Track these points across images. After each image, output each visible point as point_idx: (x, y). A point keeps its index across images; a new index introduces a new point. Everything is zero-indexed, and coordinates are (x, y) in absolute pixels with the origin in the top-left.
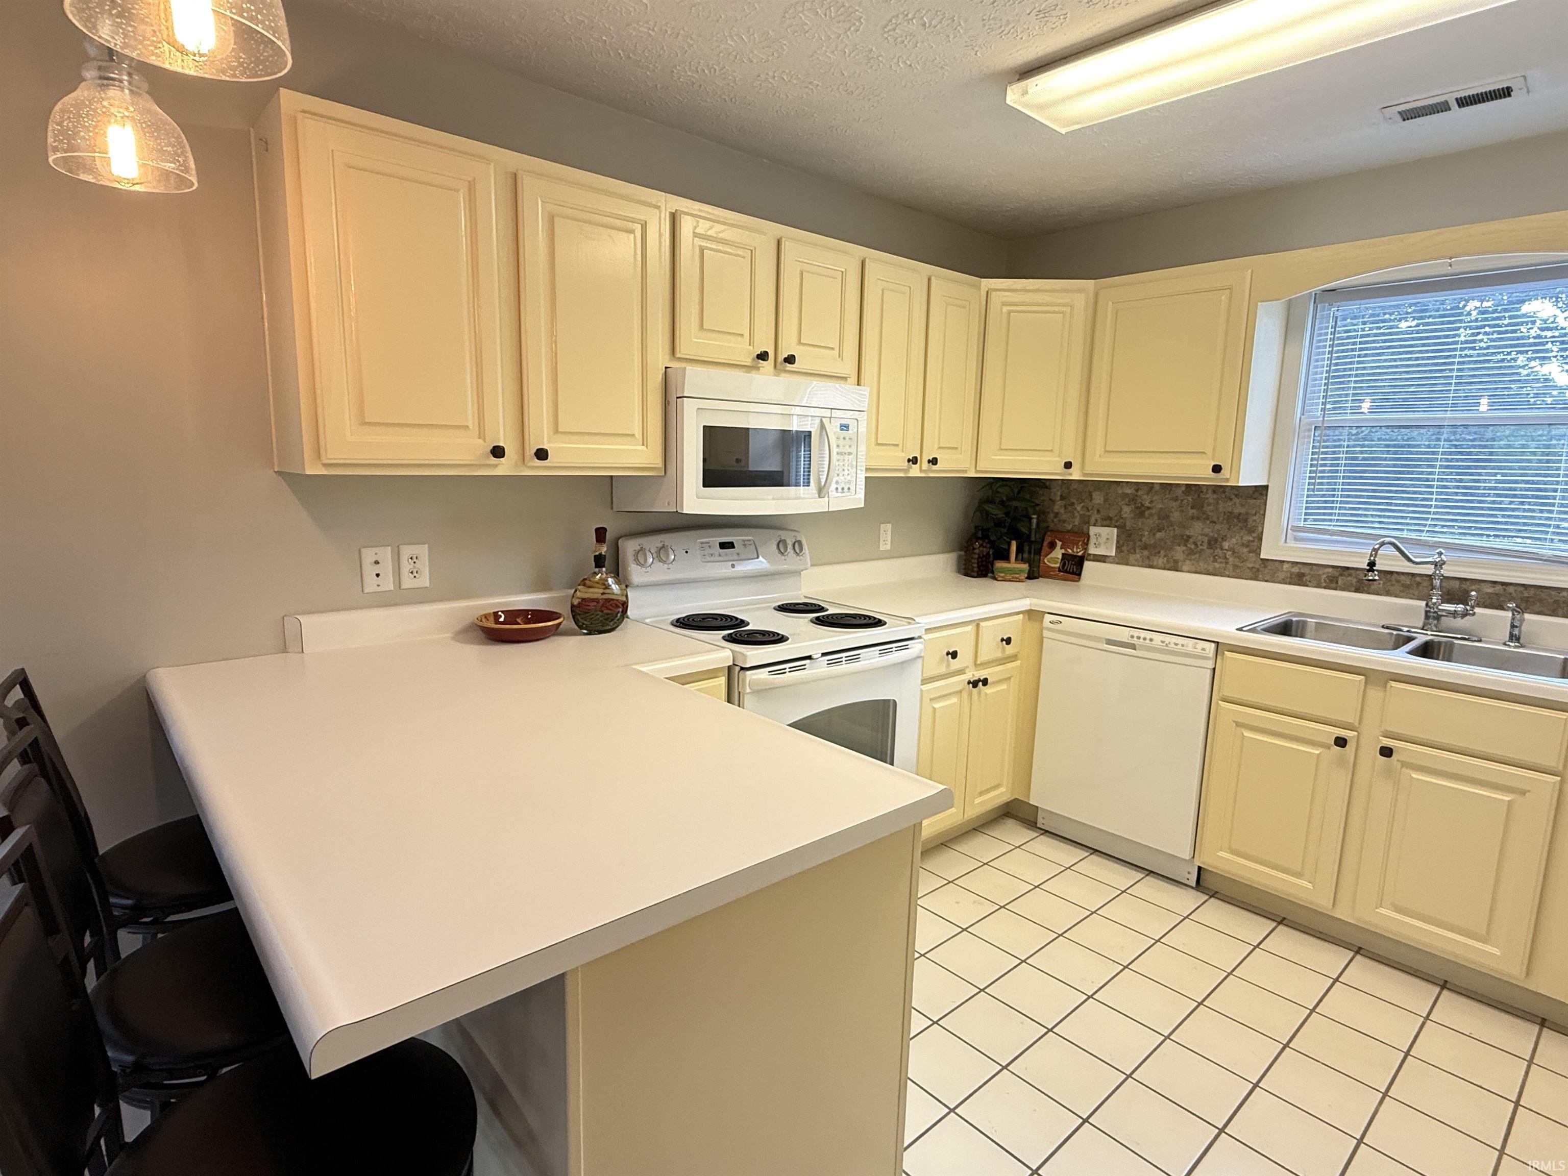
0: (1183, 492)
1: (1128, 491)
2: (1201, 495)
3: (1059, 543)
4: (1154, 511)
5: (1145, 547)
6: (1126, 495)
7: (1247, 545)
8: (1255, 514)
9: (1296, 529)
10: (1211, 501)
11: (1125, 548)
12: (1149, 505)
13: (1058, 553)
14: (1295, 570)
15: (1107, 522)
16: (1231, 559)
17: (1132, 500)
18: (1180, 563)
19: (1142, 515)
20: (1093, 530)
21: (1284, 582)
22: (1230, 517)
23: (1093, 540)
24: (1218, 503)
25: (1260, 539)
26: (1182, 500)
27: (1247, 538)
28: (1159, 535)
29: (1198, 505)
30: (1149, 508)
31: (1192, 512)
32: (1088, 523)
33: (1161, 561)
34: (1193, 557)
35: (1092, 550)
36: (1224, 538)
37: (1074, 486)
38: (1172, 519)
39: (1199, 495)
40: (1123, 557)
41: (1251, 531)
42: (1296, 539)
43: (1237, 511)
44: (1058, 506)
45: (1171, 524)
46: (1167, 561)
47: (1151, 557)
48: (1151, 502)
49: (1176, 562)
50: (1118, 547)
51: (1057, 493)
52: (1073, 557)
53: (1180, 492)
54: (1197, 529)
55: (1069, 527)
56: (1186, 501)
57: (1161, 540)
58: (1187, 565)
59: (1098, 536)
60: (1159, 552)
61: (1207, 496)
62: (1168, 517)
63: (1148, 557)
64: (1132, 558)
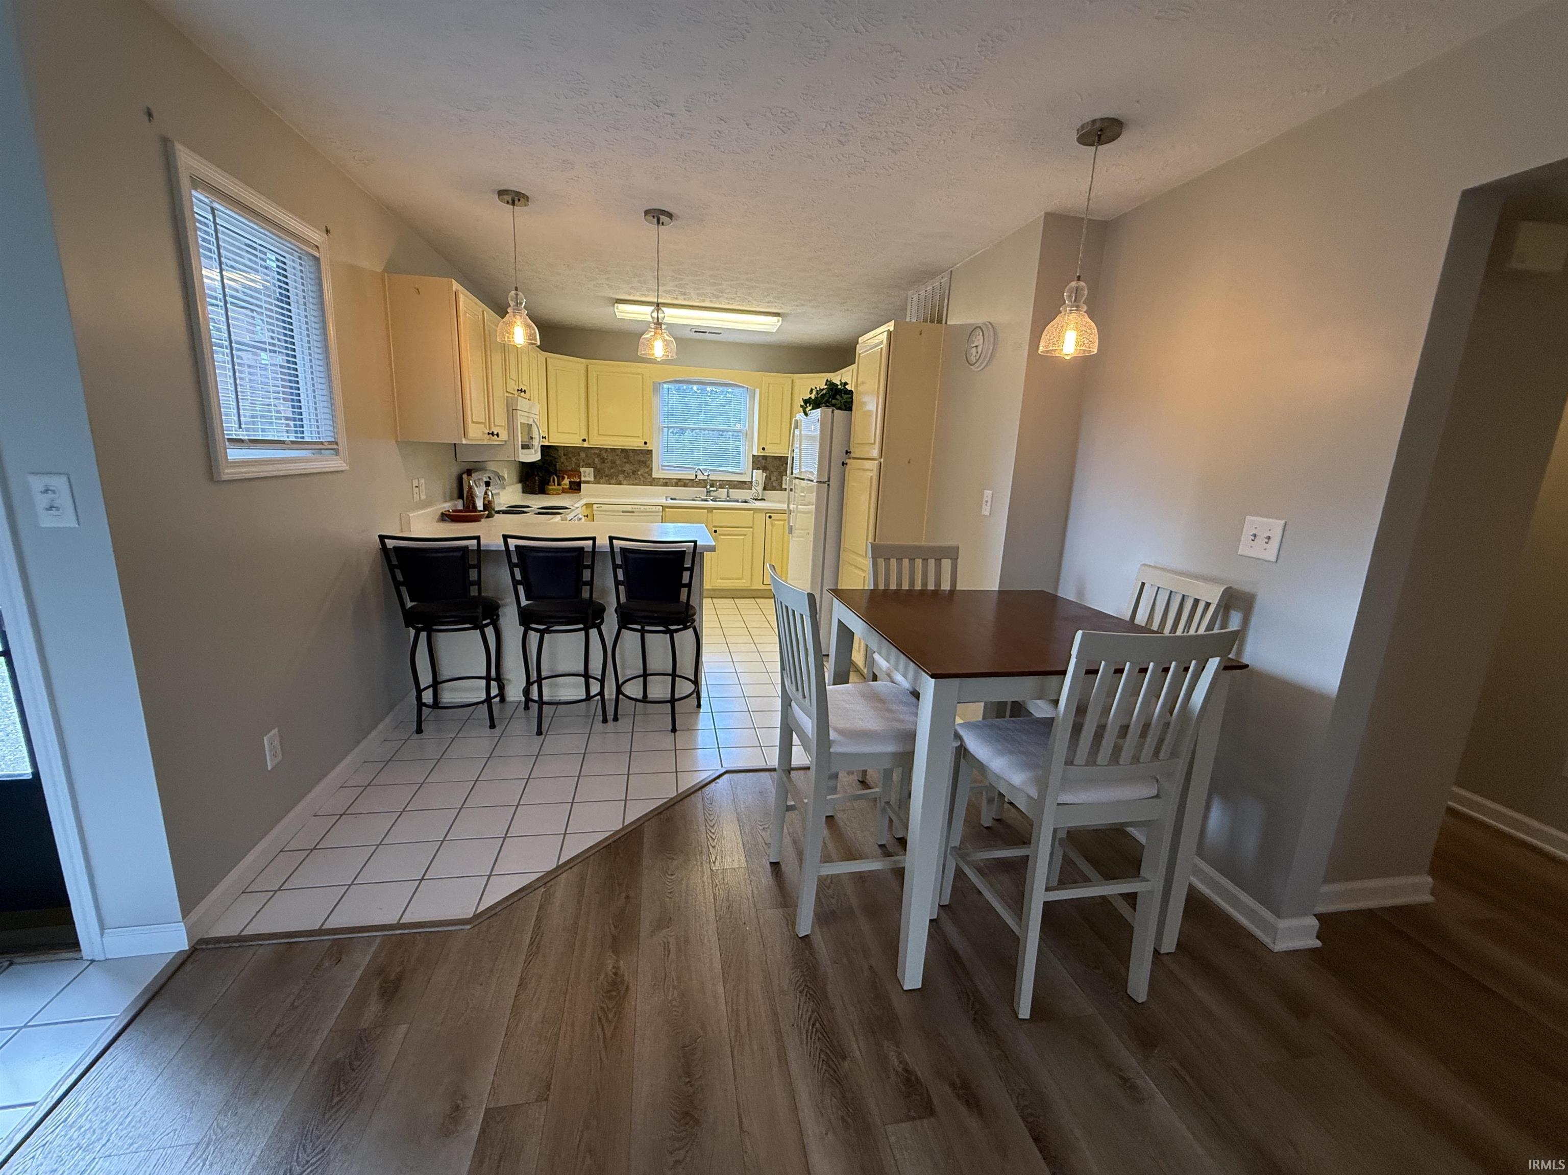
1: (597, 452)
3: (566, 477)
4: (609, 460)
5: (607, 476)
6: (595, 454)
7: (647, 473)
8: (648, 460)
9: (662, 466)
11: (598, 477)
13: (566, 481)
14: (664, 481)
15: (588, 465)
16: (642, 479)
17: (599, 456)
18: (622, 482)
19: (604, 462)
20: (582, 470)
21: (661, 486)
22: (639, 461)
23: (582, 474)
25: (651, 470)
26: (620, 455)
27: (646, 470)
28: (612, 470)
29: (627, 457)
30: (606, 459)
31: (625, 460)
32: (579, 466)
33: (613, 481)
34: (627, 479)
35: (583, 479)
36: (638, 470)
37: (570, 449)
38: (617, 463)
39: (627, 453)
40: (597, 481)
41: (648, 467)
42: (663, 470)
43: (642, 459)
44: (563, 459)
45: (617, 465)
46: (617, 481)
48: (607, 456)
49: (620, 481)
50: (595, 477)
51: (561, 453)
52: (574, 482)
53: (619, 452)
54: (628, 467)
55: (569, 468)
56: (622, 455)
57: (613, 472)
58: (625, 482)
59: (585, 472)
60: (613, 478)
62: (615, 463)
63: (609, 480)
64: (601, 481)
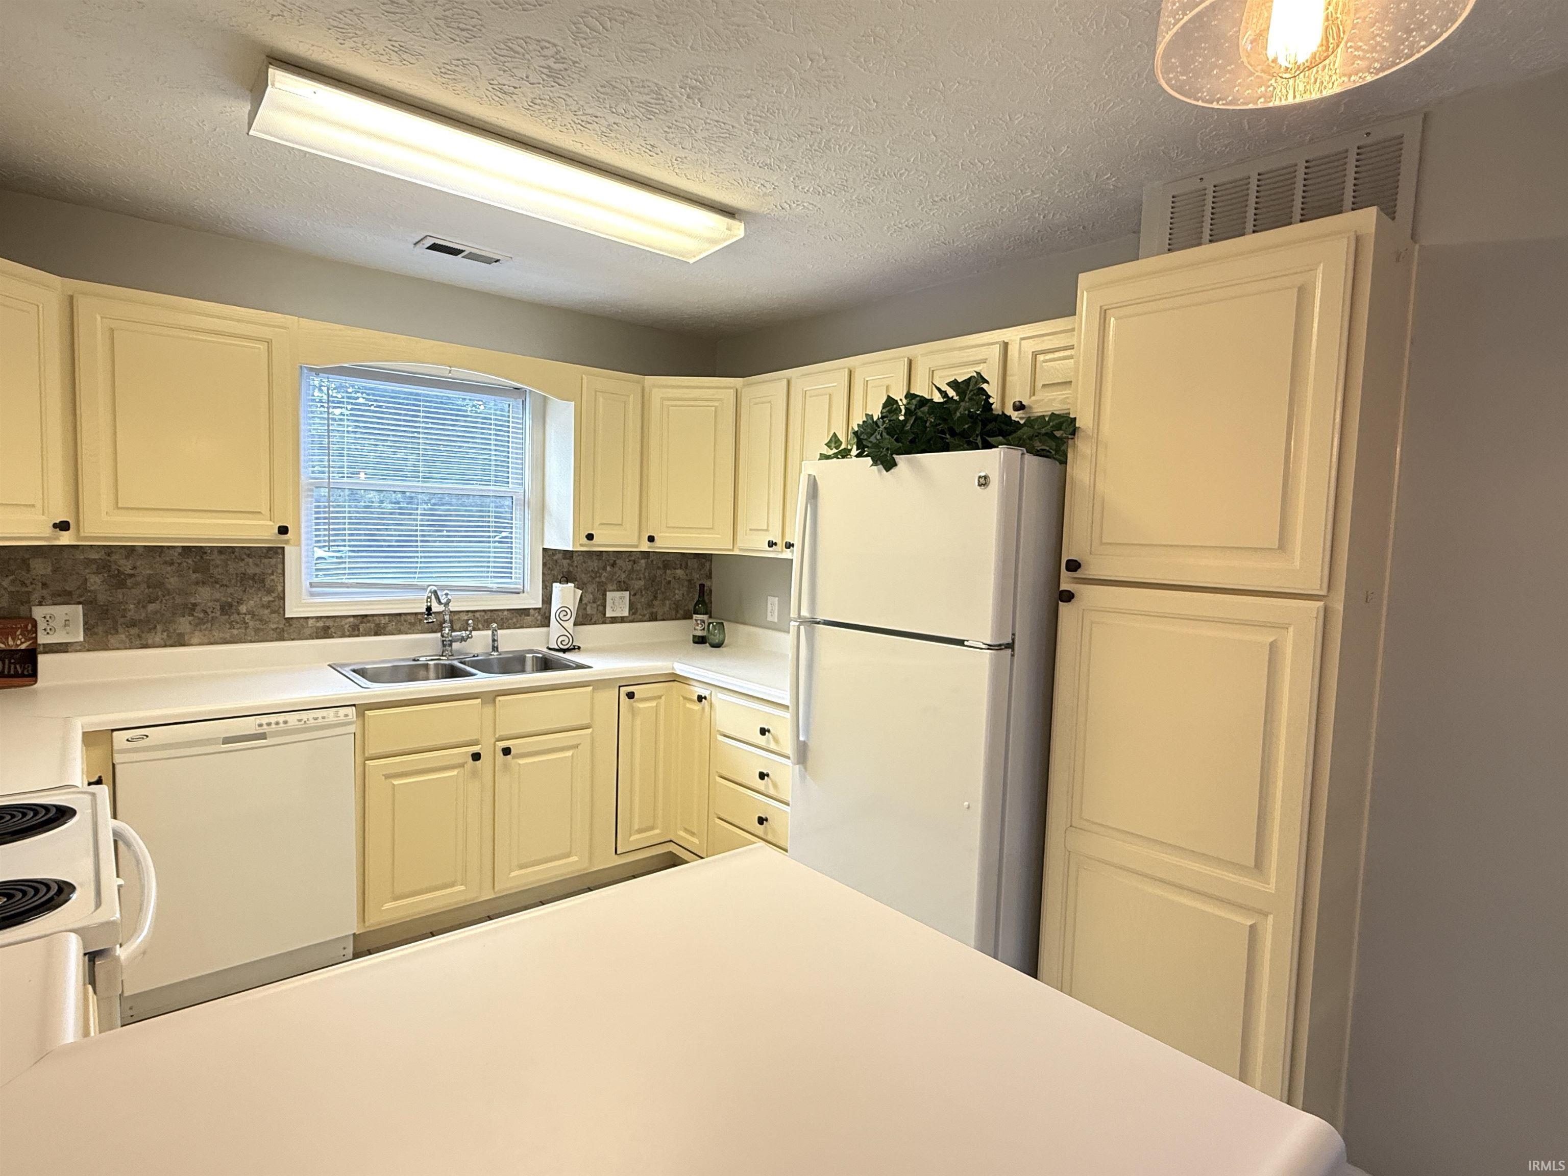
0: (180, 554)
1: (94, 556)
2: (205, 557)
4: (139, 579)
5: (133, 624)
7: (267, 606)
8: (272, 574)
9: (315, 585)
10: (218, 562)
11: (100, 629)
12: (132, 572)
14: (321, 624)
15: (63, 598)
16: (251, 623)
18: (186, 637)
19: (121, 584)
20: (39, 612)
21: (311, 637)
22: (243, 578)
23: (42, 625)
24: (227, 565)
25: (282, 598)
26: (180, 564)
27: (266, 599)
28: (151, 607)
29: (202, 568)
30: (132, 576)
31: (194, 576)
32: (27, 602)
33: (155, 638)
34: (204, 627)
35: (43, 640)
36: (240, 602)
38: (169, 586)
39: (202, 557)
40: (98, 640)
41: (269, 592)
42: (312, 595)
43: (251, 571)
45: (168, 592)
46: (168, 636)
47: (143, 635)
48: (134, 568)
49: (181, 635)
50: (90, 630)
52: (11, 653)
53: (176, 554)
54: (205, 595)
56: (185, 564)
57: (156, 612)
59: (49, 618)
60: (155, 627)
61: (213, 557)
62: (160, 585)
63: (139, 636)
64: (113, 640)
